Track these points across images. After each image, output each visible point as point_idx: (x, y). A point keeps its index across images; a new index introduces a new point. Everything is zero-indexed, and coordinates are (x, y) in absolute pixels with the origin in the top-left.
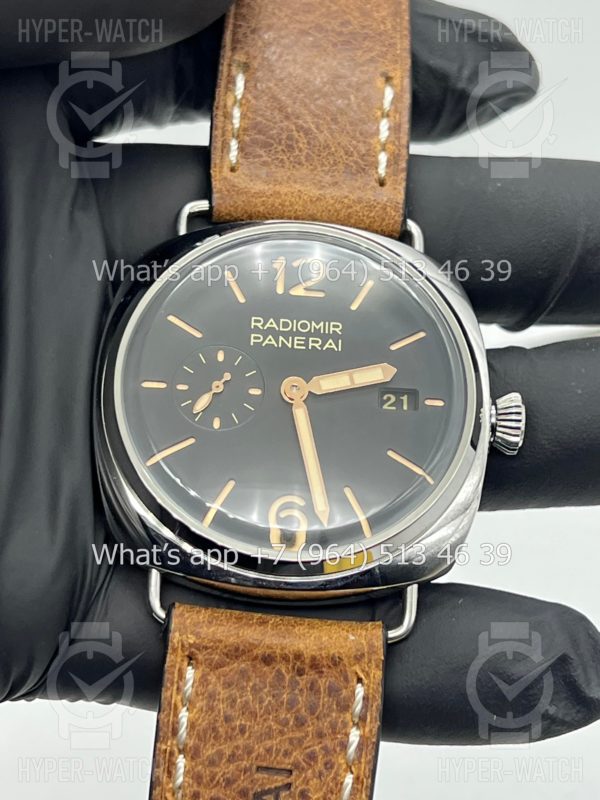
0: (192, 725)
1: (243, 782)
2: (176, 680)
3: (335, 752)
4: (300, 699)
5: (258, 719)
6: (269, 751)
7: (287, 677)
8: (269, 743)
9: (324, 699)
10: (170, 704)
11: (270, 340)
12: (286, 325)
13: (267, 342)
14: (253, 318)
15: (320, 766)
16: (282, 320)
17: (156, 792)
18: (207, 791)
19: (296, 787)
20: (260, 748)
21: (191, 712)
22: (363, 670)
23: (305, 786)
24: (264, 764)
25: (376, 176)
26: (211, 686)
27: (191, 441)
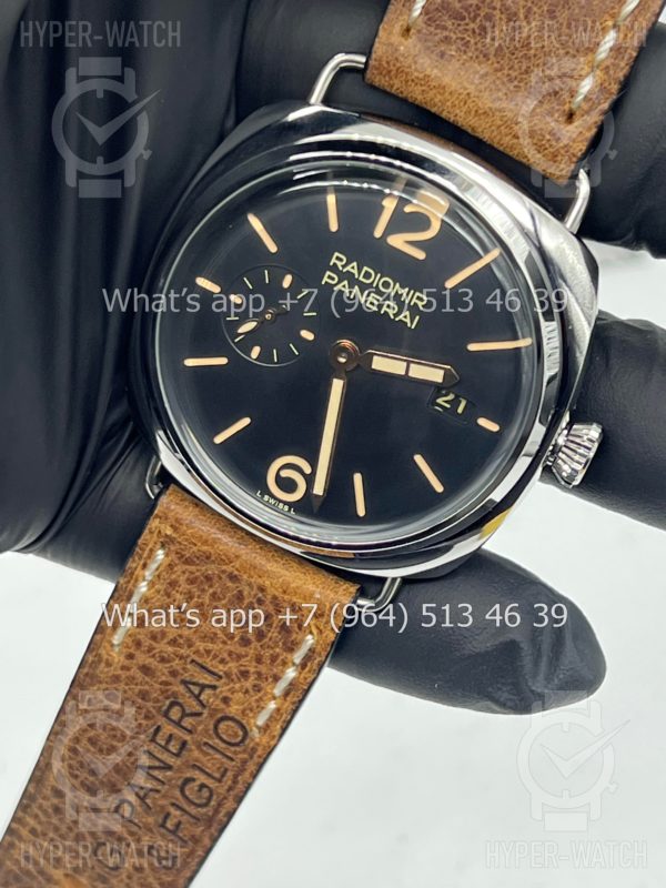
0: (146, 600)
1: (177, 664)
2: (145, 556)
3: (267, 679)
5: (207, 622)
6: (208, 652)
7: (246, 602)
8: (210, 646)
9: (274, 633)
10: (132, 573)
11: (343, 286)
13: (339, 287)
14: (336, 254)
15: (248, 684)
16: (365, 268)
17: (98, 637)
18: (142, 658)
19: (221, 692)
20: (201, 646)
21: (149, 590)
22: (318, 628)
23: (229, 694)
24: (200, 661)
25: (567, 107)
26: (174, 576)
27: (223, 361)
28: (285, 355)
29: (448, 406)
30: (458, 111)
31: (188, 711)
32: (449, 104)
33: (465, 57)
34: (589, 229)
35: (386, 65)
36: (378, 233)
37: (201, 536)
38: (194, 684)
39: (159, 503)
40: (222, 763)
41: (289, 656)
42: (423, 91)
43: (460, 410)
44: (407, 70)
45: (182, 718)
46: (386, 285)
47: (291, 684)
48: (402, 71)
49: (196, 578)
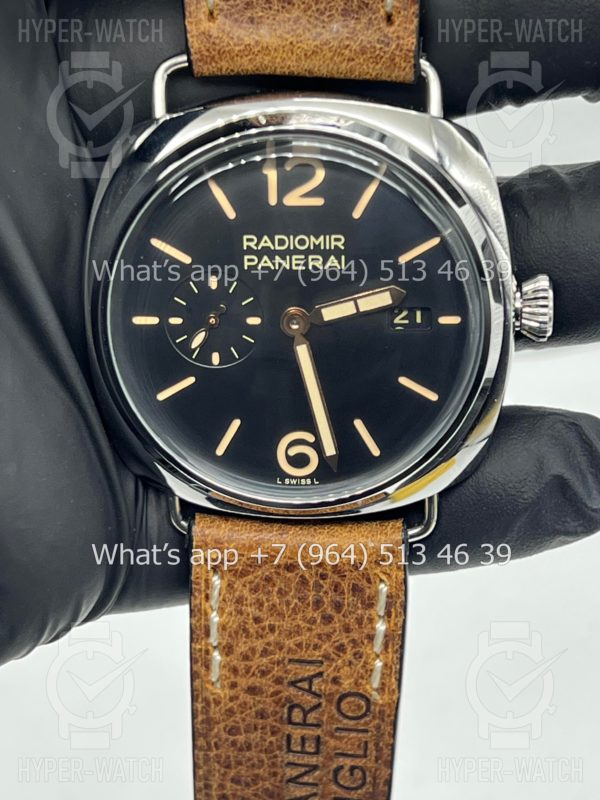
0: (223, 627)
1: (277, 671)
2: (203, 588)
3: (363, 644)
4: (325, 600)
5: (286, 619)
6: (299, 645)
7: (312, 582)
8: (299, 639)
9: (349, 598)
10: (199, 610)
11: (266, 261)
12: (282, 242)
13: (262, 264)
14: (245, 237)
15: (349, 656)
16: (277, 237)
17: (197, 682)
18: (243, 682)
19: (328, 675)
20: (290, 643)
21: (221, 617)
22: (385, 573)
23: (336, 674)
24: (296, 657)
25: (382, 12)
26: (237, 593)
27: (191, 380)
28: (243, 347)
29: (406, 322)
30: (289, 63)
31: (307, 709)
32: (278, 60)
33: (272, 12)
34: (454, 107)
35: (207, 54)
36: (273, 200)
37: (244, 545)
38: (301, 681)
39: (193, 534)
40: (360, 739)
41: (373, 612)
42: (250, 60)
43: (419, 320)
44: (227, 49)
45: (305, 716)
46: (302, 242)
47: (386, 636)
48: (224, 52)
49: (258, 585)
